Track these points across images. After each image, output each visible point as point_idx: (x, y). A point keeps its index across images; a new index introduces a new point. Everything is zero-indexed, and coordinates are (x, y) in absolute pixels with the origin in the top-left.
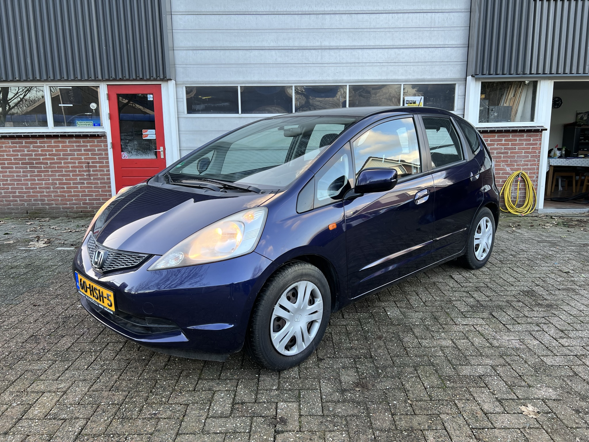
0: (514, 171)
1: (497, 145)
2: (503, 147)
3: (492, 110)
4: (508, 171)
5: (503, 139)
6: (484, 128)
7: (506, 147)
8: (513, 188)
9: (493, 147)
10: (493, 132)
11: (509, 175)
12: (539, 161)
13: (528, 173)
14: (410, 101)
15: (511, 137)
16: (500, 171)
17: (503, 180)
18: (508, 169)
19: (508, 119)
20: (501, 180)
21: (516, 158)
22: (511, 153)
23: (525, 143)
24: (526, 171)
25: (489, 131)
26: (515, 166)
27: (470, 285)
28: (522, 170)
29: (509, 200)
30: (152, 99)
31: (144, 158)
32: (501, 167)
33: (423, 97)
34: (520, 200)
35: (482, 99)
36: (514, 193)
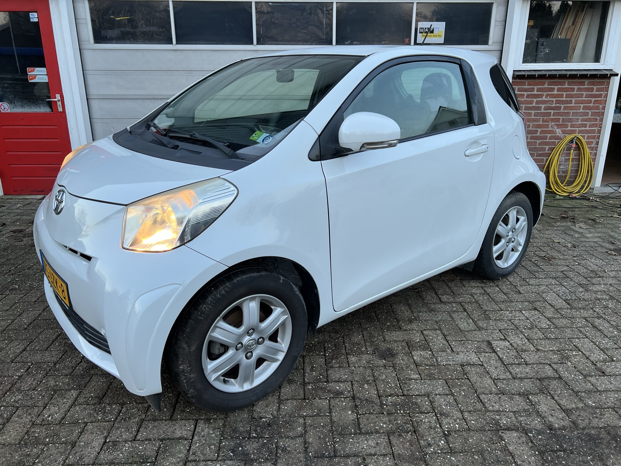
0: (566, 135)
1: (546, 97)
2: (554, 99)
3: (542, 45)
4: (558, 134)
5: (556, 87)
6: (530, 70)
7: (558, 100)
8: (563, 158)
9: (540, 99)
10: (542, 77)
11: (559, 141)
12: (602, 120)
13: (586, 137)
14: (425, 28)
15: (566, 84)
16: (547, 135)
17: (551, 146)
18: (559, 132)
19: (564, 57)
20: (547, 148)
21: (571, 115)
22: (565, 108)
23: (585, 93)
24: (583, 135)
25: (536, 76)
26: (569, 127)
27: (527, 373)
28: (578, 134)
29: (555, 175)
30: (36, 20)
31: (33, 111)
32: (549, 128)
33: (444, 23)
34: (571, 175)
35: (530, 28)
36: (564, 166)
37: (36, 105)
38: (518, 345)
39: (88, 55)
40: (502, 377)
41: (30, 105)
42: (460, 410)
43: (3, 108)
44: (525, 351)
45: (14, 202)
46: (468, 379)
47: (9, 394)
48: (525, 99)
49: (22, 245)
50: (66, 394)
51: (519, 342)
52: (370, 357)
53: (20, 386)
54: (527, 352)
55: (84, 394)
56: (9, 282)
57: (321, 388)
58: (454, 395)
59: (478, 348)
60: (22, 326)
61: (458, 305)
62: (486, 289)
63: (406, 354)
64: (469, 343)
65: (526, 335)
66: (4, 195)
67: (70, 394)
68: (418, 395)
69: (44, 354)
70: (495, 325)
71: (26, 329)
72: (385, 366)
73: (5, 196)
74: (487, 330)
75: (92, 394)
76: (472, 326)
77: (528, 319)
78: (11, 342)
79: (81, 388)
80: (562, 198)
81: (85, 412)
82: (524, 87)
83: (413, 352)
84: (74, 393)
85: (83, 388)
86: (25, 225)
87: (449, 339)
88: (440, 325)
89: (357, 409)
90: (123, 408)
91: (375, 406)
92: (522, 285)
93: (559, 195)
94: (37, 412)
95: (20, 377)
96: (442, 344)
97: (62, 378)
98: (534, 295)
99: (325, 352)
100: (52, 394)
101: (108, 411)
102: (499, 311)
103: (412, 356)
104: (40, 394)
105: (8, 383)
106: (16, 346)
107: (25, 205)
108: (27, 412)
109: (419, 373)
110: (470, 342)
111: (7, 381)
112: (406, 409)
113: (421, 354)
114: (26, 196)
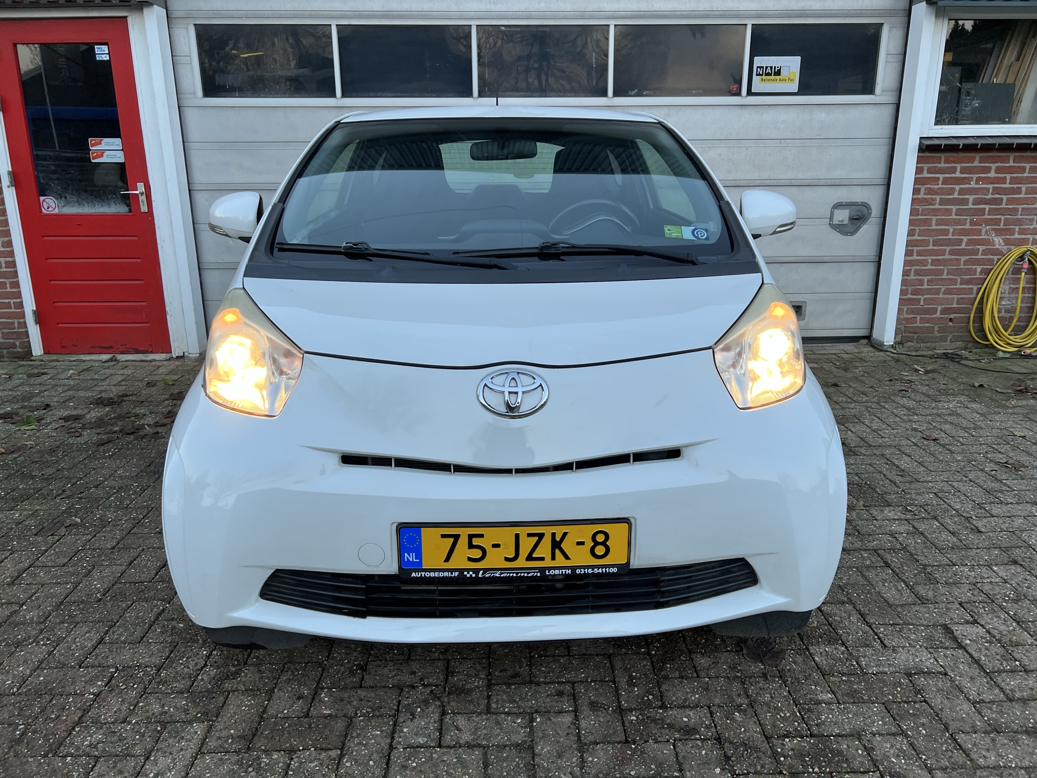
0: (1012, 247)
1: (977, 183)
2: (991, 186)
3: (968, 94)
4: (997, 246)
5: (993, 166)
6: (949, 137)
7: (997, 188)
8: (1007, 288)
9: (966, 186)
10: (971, 147)
11: (999, 257)
14: (767, 67)
15: (1011, 161)
16: (978, 247)
17: (985, 267)
18: (998, 242)
19: (1006, 115)
20: (979, 270)
21: (1019, 213)
22: (1009, 201)
25: (961, 147)
26: (1017, 233)
27: (1032, 689)
28: (1032, 245)
29: (993, 317)
30: (106, 57)
31: (97, 211)
32: (981, 235)
33: (799, 58)
34: (1020, 317)
35: (947, 65)
36: (1009, 300)
37: (103, 201)
38: (1000, 633)
39: (191, 116)
40: (987, 697)
41: (92, 202)
42: (926, 766)
43: (45, 205)
44: (1017, 645)
45: (62, 367)
46: (925, 701)
47: (80, 730)
48: (940, 186)
49: (81, 443)
50: (183, 730)
51: (1003, 628)
52: (733, 658)
53: (97, 713)
54: (1020, 648)
55: (217, 731)
56: (64, 512)
57: (654, 721)
58: (907, 736)
59: (929, 639)
60: (92, 595)
61: (873, 555)
62: (915, 524)
63: (800, 652)
64: (910, 629)
65: (1012, 613)
66: (45, 353)
67: (192, 730)
68: (839, 735)
69: (136, 650)
70: (950, 594)
71: (100, 600)
72: (765, 676)
73: (46, 355)
74: (937, 603)
75: (232, 731)
76: (907, 596)
77: (1006, 582)
78: (75, 627)
79: (210, 717)
80: (1008, 355)
81: (224, 768)
82: (939, 165)
83: (810, 648)
84: (199, 729)
85: (214, 719)
86: (84, 406)
87: (872, 621)
88: (848, 593)
89: (730, 762)
90: (292, 759)
91: (763, 757)
92: (979, 515)
93: (1003, 351)
94: (135, 768)
95: (97, 695)
96: (861, 632)
97: (173, 698)
98: (1005, 535)
99: (648, 648)
100: (159, 731)
101: (266, 765)
102: (949, 566)
103: (811, 654)
104: (136, 730)
105: (75, 707)
106: (85, 635)
107: (81, 372)
108: (114, 767)
109: (831, 690)
110: (911, 627)
111: (74, 703)
112: (823, 764)
113: (825, 650)
114: (82, 356)
